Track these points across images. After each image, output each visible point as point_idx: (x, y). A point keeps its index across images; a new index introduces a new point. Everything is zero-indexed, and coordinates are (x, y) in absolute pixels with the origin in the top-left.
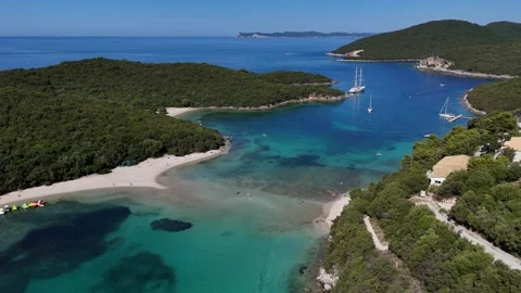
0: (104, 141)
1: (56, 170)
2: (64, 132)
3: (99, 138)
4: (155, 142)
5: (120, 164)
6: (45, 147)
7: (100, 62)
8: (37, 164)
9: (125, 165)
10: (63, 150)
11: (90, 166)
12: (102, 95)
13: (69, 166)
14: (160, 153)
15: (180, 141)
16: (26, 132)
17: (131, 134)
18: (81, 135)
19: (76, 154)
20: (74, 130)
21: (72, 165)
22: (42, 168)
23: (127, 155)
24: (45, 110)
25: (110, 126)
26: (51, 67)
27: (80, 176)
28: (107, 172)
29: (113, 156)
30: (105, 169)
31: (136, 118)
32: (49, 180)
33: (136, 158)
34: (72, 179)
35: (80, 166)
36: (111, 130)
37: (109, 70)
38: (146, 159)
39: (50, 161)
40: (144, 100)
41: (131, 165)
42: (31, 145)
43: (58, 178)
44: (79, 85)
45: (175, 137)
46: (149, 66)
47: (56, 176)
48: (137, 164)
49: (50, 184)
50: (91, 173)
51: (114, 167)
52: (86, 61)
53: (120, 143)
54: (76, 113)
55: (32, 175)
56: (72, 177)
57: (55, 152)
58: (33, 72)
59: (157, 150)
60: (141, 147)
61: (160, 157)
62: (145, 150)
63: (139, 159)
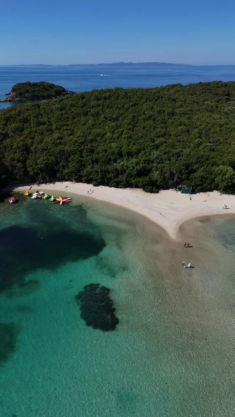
11: (138, 180)
21: (122, 173)
23: (187, 179)
29: (167, 175)
30: (152, 187)
33: (197, 186)
34: (117, 187)
35: (130, 175)
59: (228, 182)
60: (211, 174)
61: (230, 194)
62: (215, 178)
63: (199, 188)
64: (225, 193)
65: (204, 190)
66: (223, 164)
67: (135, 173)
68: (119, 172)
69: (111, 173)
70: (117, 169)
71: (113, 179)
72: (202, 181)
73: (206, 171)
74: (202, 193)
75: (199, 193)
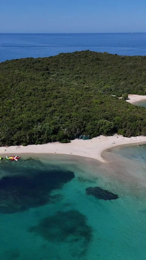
0: (70, 117)
1: (31, 135)
2: (43, 107)
3: (67, 114)
4: (108, 123)
5: (78, 137)
6: (28, 117)
7: (86, 54)
8: (20, 129)
9: (81, 138)
10: (40, 121)
11: (55, 136)
12: (81, 81)
13: (40, 134)
14: (111, 132)
15: (129, 123)
16: (19, 105)
17: (91, 114)
18: (54, 111)
19: (47, 125)
20: (50, 106)
21: (43, 133)
22: (23, 133)
23: (84, 131)
24: (34, 90)
25: (77, 105)
26: (51, 57)
27: (47, 142)
28: (67, 142)
29: (73, 130)
30: (66, 139)
31: (98, 101)
32: (26, 142)
33: (91, 134)
34: (41, 144)
35: (48, 134)
36: (77, 109)
37: (92, 61)
38: (99, 135)
39: (28, 128)
40: (113, 87)
41: (86, 139)
42: (19, 115)
43: (32, 142)
44: (68, 72)
45: (126, 120)
46: (123, 58)
47: (30, 139)
48: (90, 138)
49: (26, 145)
50: (55, 141)
51: (73, 139)
52: (76, 53)
53: (81, 120)
54: (55, 93)
55: (15, 136)
56: (41, 142)
57: (34, 122)
58: (39, 61)
59: (108, 129)
60: (96, 125)
61: (110, 136)
62: (99, 128)
63: (92, 135)
64: (108, 136)
65: (95, 136)
66: (101, 118)
67: (52, 132)
68: (41, 133)
69: (35, 135)
70: (39, 132)
71: (37, 139)
72: (92, 130)
73: (92, 124)
74: (94, 138)
75: (93, 138)
